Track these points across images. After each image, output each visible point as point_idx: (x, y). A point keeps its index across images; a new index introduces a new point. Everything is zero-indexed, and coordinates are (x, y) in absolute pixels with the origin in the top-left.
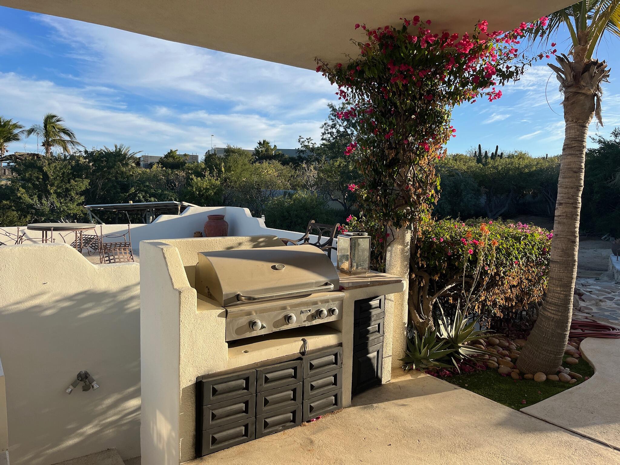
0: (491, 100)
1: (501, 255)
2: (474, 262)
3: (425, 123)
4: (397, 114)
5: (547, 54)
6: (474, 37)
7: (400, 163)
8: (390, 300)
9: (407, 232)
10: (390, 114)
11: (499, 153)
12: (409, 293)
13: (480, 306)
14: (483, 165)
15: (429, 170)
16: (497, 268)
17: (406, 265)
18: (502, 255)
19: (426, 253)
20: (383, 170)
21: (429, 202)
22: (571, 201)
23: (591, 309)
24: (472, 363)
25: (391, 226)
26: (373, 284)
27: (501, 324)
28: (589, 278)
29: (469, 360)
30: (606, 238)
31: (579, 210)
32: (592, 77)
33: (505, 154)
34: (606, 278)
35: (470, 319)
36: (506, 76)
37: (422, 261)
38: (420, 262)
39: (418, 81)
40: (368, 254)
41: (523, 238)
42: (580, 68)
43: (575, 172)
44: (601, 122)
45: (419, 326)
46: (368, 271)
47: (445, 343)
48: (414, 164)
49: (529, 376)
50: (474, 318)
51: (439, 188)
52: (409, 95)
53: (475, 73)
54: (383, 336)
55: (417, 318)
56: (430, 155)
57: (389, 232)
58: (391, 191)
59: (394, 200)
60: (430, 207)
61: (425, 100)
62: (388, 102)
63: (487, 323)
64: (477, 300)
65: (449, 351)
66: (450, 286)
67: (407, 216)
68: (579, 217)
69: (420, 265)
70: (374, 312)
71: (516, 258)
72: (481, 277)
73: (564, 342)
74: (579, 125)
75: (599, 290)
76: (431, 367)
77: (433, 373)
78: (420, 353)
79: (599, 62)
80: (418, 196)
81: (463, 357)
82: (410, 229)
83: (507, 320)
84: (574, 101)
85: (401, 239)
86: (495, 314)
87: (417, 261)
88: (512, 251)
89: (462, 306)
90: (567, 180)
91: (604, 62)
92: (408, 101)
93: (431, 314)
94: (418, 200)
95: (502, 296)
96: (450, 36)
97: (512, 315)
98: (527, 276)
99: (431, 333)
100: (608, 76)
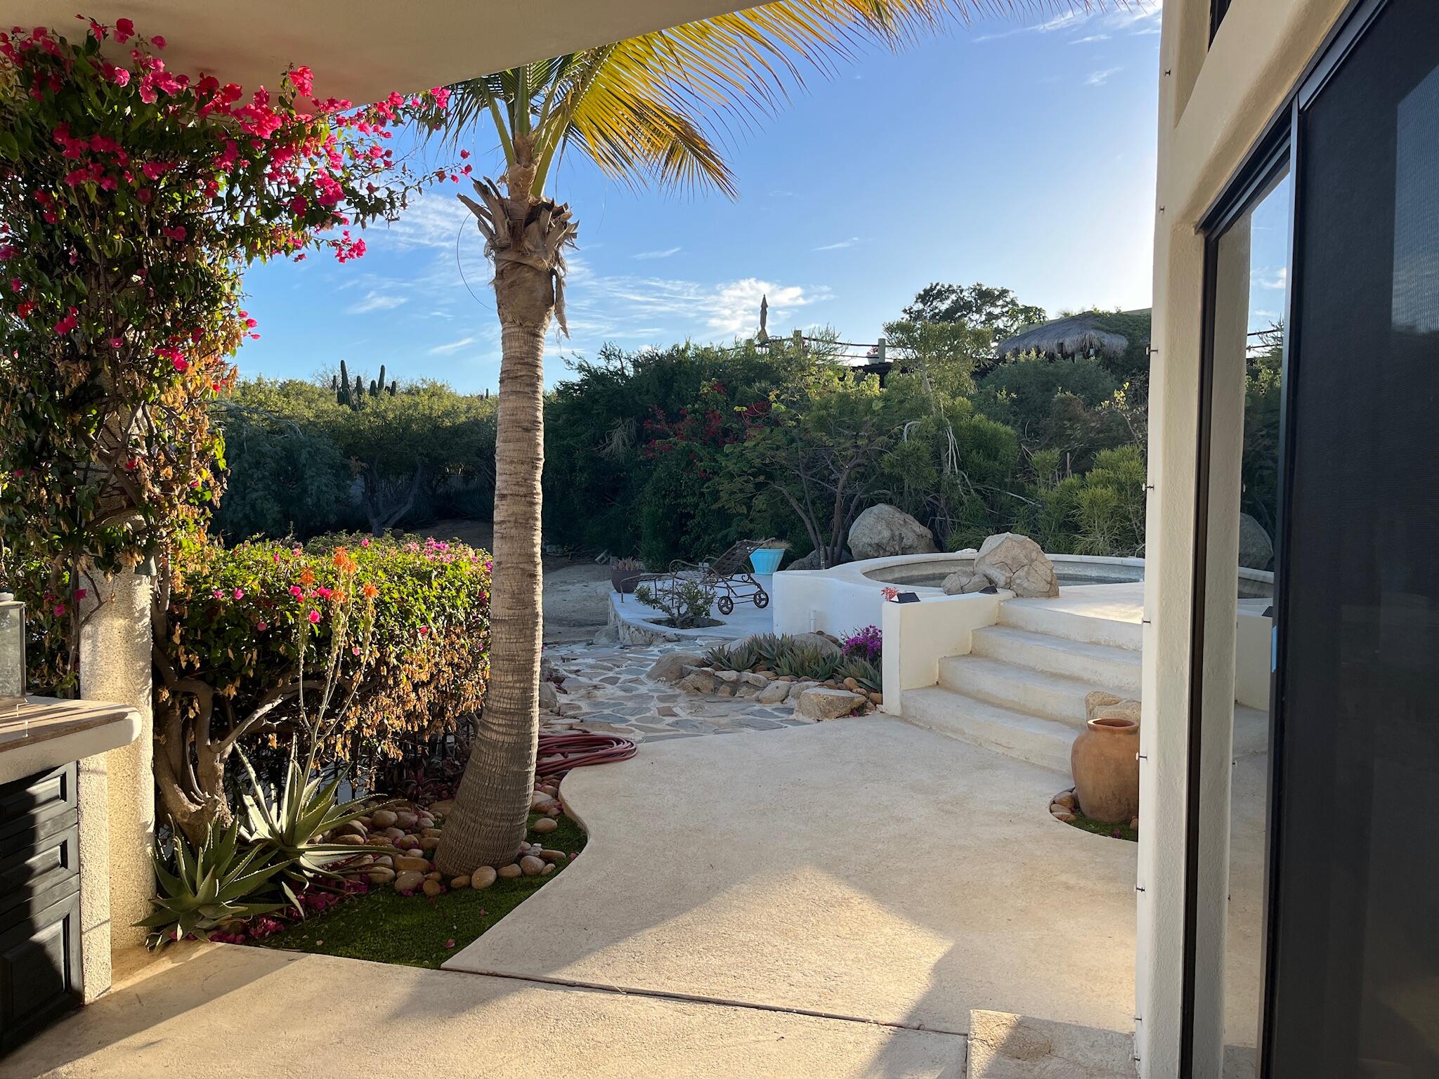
0: (342, 260)
1: (388, 619)
2: (323, 641)
3: (169, 298)
4: (85, 267)
5: (453, 173)
6: (282, 101)
7: (105, 400)
8: (95, 772)
9: (138, 581)
10: (67, 265)
11: (388, 382)
12: (155, 742)
13: (349, 743)
14: (354, 408)
15: (193, 418)
16: (381, 647)
17: (143, 669)
18: (392, 616)
19: (199, 633)
20: (54, 417)
21: (198, 499)
22: (523, 490)
23: (579, 708)
24: (333, 883)
25: (89, 568)
26: (37, 735)
27: (401, 774)
28: (574, 643)
29: (327, 879)
30: (603, 558)
31: (539, 509)
32: (544, 235)
33: (402, 386)
34: (604, 640)
35: (325, 777)
36: (369, 207)
37: (187, 653)
38: (183, 658)
39: (142, 186)
40: (19, 654)
41: (435, 573)
42: (522, 212)
43: (527, 430)
44: (564, 329)
45: (187, 824)
46: (21, 700)
47: (263, 852)
48: (146, 401)
49: (461, 880)
50: (335, 772)
51: (222, 464)
52: (119, 220)
53: (293, 190)
54: (79, 873)
55: (180, 801)
56: (191, 381)
57: (84, 584)
58: (82, 472)
59: (93, 497)
60: (203, 513)
61: (165, 239)
62: (58, 232)
63: (367, 777)
64: (340, 729)
65: (272, 869)
66: (268, 707)
67: (134, 539)
68: (539, 524)
69: (184, 664)
70: (43, 814)
71: (424, 620)
72: (345, 673)
73: (525, 789)
74: (528, 333)
75: (592, 667)
76: (226, 922)
77: (232, 936)
78: (196, 893)
79: (558, 204)
80: (167, 487)
81: (311, 875)
82: (148, 573)
83: (412, 763)
84: (515, 281)
85: (122, 601)
86: (384, 754)
87: (174, 655)
88: (412, 607)
89: (304, 749)
90: (511, 446)
91: (566, 205)
92: (117, 237)
93: (221, 784)
94: (165, 495)
95: (399, 711)
96: (222, 87)
97: (423, 750)
98: (449, 657)
99: (223, 834)
100: (574, 235)
